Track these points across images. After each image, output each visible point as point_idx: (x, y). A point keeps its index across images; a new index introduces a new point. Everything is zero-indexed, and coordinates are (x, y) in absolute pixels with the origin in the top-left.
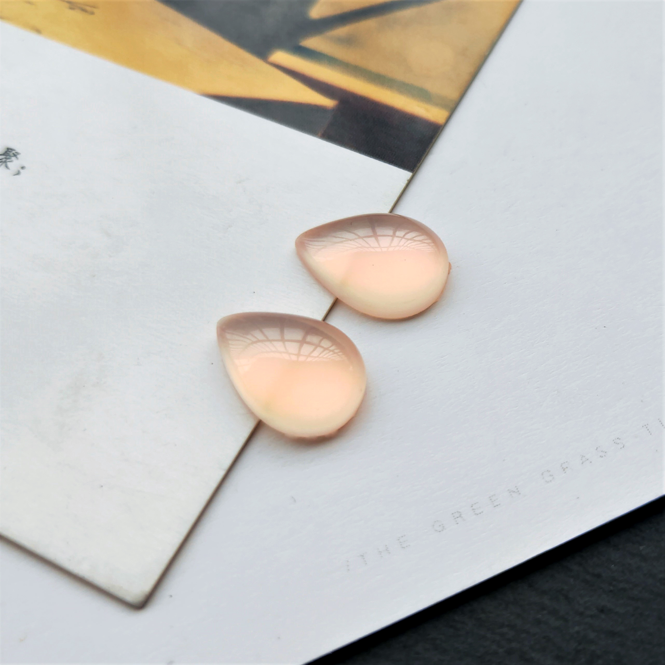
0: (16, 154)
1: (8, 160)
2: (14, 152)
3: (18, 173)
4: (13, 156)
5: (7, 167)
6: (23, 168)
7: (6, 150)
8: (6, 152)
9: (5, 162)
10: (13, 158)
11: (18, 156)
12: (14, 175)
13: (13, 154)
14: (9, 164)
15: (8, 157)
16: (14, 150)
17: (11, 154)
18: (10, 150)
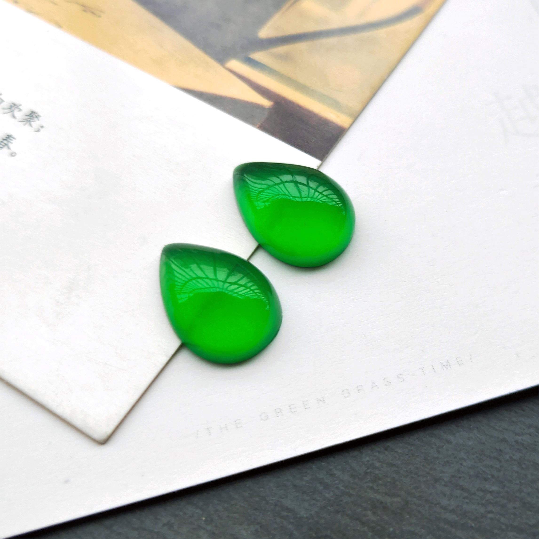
0: (37, 116)
1: (31, 120)
2: (36, 114)
3: (38, 131)
4: (35, 118)
5: (31, 125)
6: (42, 127)
7: (31, 113)
8: (30, 114)
9: (29, 121)
10: (36, 119)
11: (40, 118)
12: (36, 132)
13: (36, 116)
14: (33, 123)
15: (32, 118)
16: (37, 113)
17: (34, 116)
18: (33, 113)
